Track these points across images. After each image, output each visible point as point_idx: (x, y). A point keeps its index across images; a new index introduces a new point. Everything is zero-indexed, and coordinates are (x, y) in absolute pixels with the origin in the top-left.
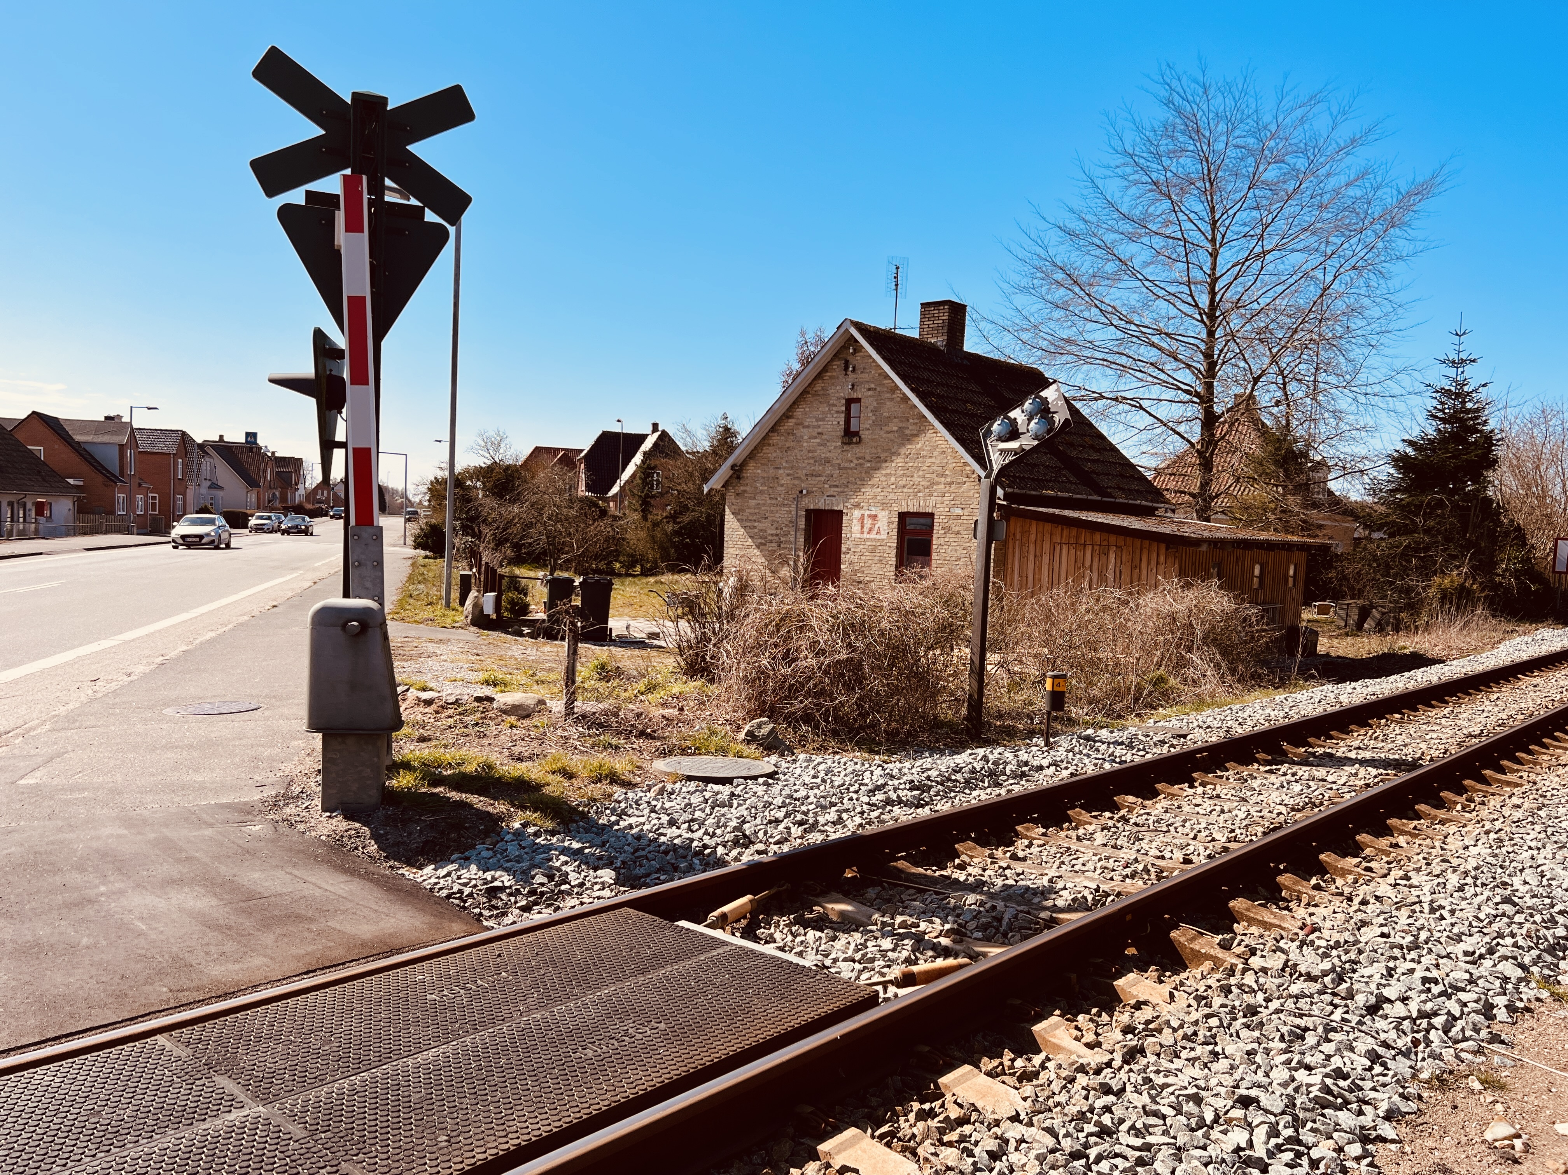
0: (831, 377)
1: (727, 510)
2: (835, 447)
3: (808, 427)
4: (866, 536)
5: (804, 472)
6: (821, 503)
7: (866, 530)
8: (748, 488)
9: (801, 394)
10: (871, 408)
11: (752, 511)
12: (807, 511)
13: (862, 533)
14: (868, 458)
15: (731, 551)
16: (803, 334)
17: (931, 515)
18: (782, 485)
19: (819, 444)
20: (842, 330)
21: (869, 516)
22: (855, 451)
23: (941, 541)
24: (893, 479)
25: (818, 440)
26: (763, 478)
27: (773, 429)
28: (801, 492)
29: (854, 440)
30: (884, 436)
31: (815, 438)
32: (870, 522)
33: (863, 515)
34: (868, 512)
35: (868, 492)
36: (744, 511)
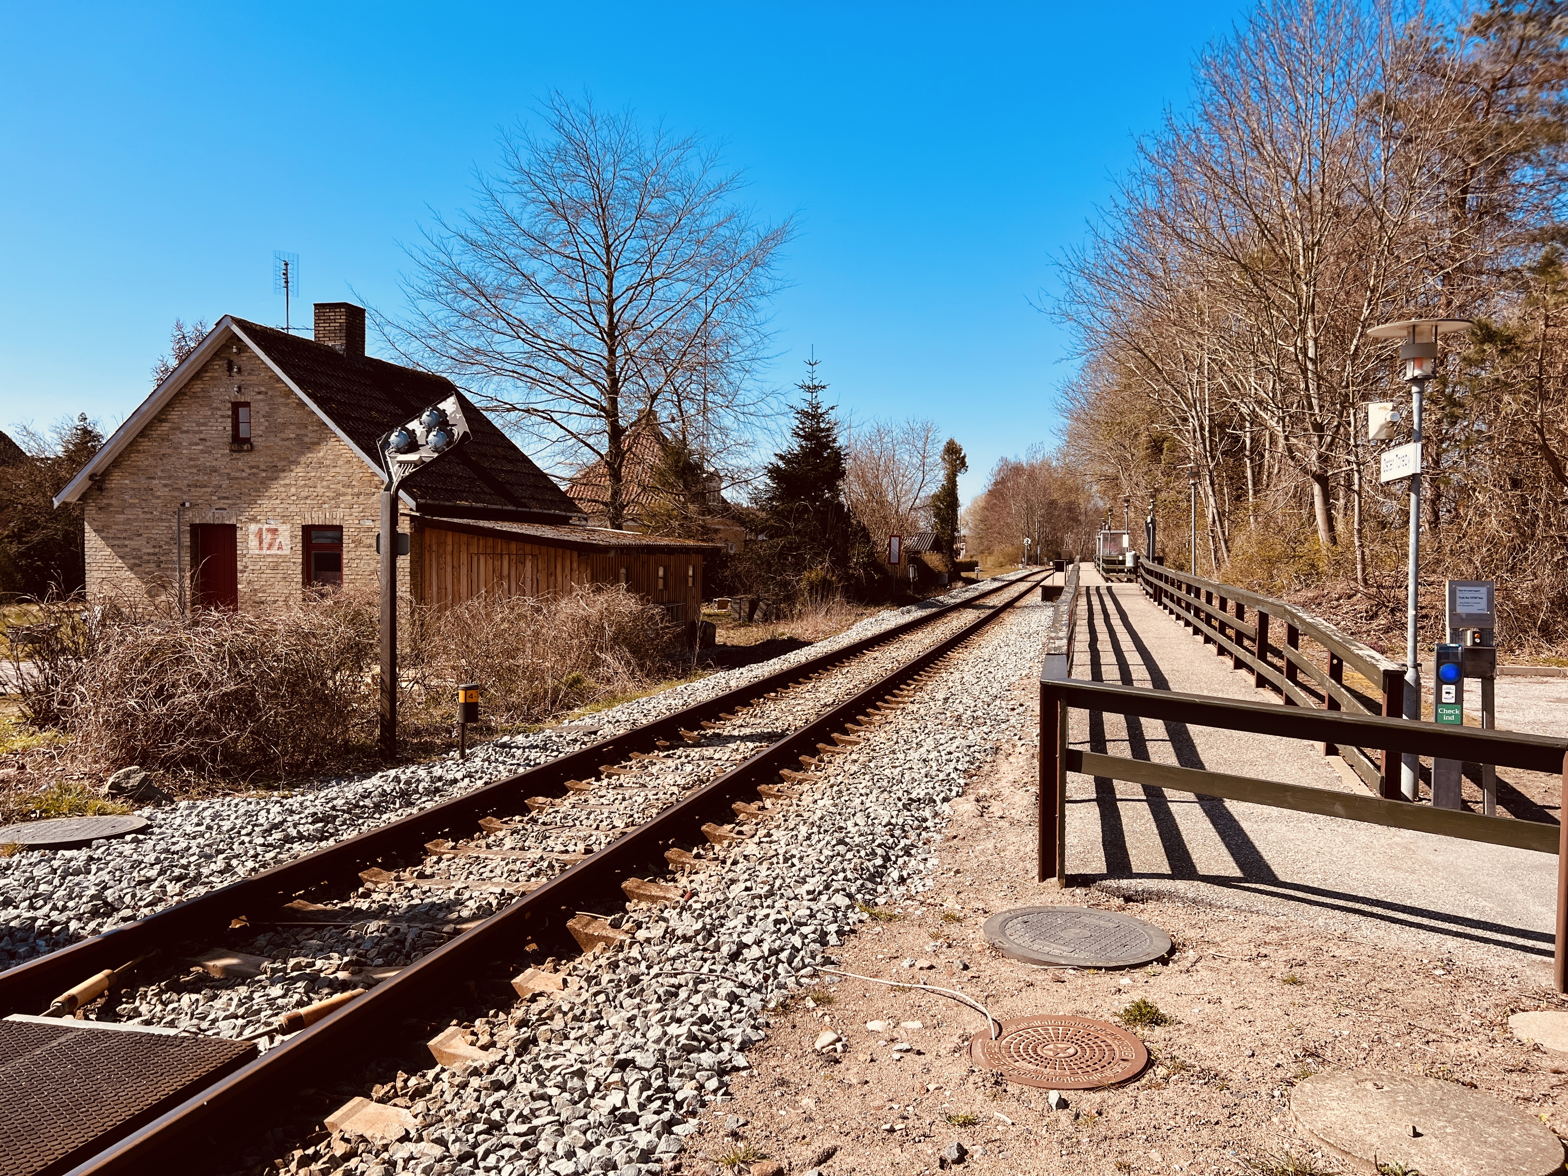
0: (212, 378)
1: (87, 528)
2: (223, 455)
3: (187, 432)
4: (265, 552)
5: (186, 482)
6: (209, 517)
7: (265, 545)
8: (113, 502)
9: (176, 395)
10: (262, 413)
11: (121, 527)
12: (191, 525)
13: (261, 549)
14: (263, 467)
15: (95, 574)
16: (179, 327)
17: (340, 528)
18: (158, 497)
19: (202, 452)
20: (222, 327)
21: (268, 530)
22: (244, 461)
23: (353, 555)
24: (293, 490)
25: (200, 447)
26: (133, 489)
27: (143, 433)
28: (183, 504)
29: (245, 447)
30: (280, 443)
31: (197, 444)
32: (269, 536)
33: (261, 530)
34: (267, 526)
35: (266, 504)
36: (109, 527)
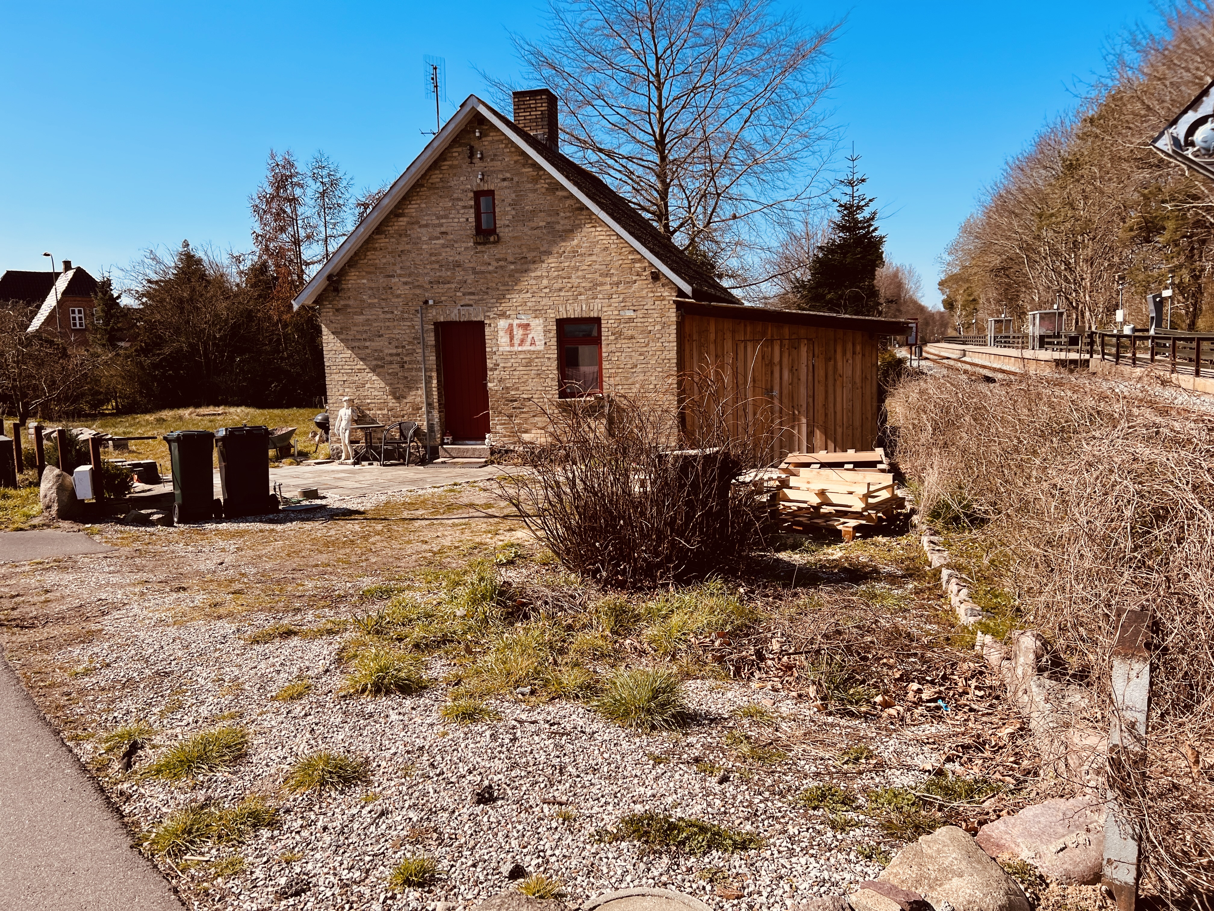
0: (451, 167)
1: (325, 330)
2: (466, 249)
3: (426, 226)
4: (516, 348)
5: (427, 279)
6: (454, 314)
7: (516, 341)
8: (351, 302)
9: (414, 187)
10: (509, 200)
11: (360, 328)
12: (435, 324)
13: (512, 345)
14: (510, 258)
15: (336, 377)
17: (598, 321)
18: (398, 296)
19: (443, 246)
20: (467, 109)
21: (519, 326)
22: (490, 253)
23: (612, 348)
24: (545, 282)
25: (441, 241)
26: (372, 289)
27: (379, 230)
28: (426, 302)
29: (492, 239)
30: (529, 232)
31: (438, 238)
32: (521, 332)
33: (511, 325)
34: (517, 322)
35: (516, 298)
36: (348, 329)
